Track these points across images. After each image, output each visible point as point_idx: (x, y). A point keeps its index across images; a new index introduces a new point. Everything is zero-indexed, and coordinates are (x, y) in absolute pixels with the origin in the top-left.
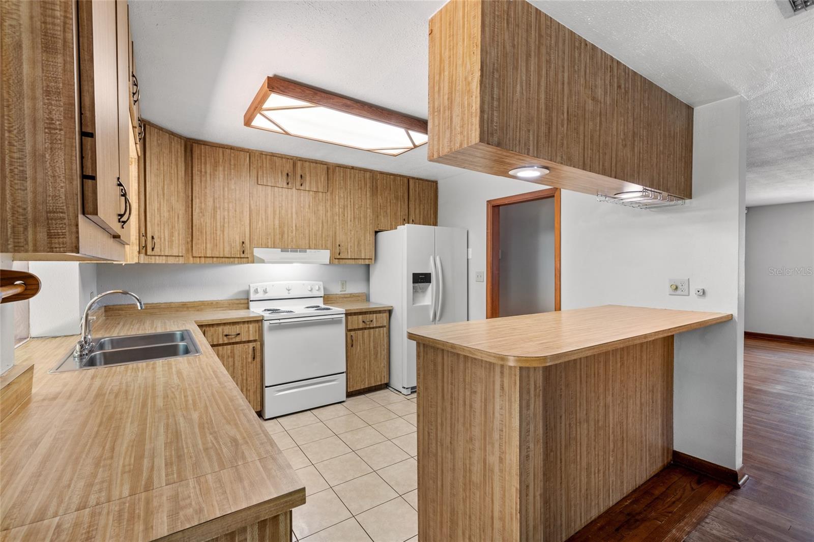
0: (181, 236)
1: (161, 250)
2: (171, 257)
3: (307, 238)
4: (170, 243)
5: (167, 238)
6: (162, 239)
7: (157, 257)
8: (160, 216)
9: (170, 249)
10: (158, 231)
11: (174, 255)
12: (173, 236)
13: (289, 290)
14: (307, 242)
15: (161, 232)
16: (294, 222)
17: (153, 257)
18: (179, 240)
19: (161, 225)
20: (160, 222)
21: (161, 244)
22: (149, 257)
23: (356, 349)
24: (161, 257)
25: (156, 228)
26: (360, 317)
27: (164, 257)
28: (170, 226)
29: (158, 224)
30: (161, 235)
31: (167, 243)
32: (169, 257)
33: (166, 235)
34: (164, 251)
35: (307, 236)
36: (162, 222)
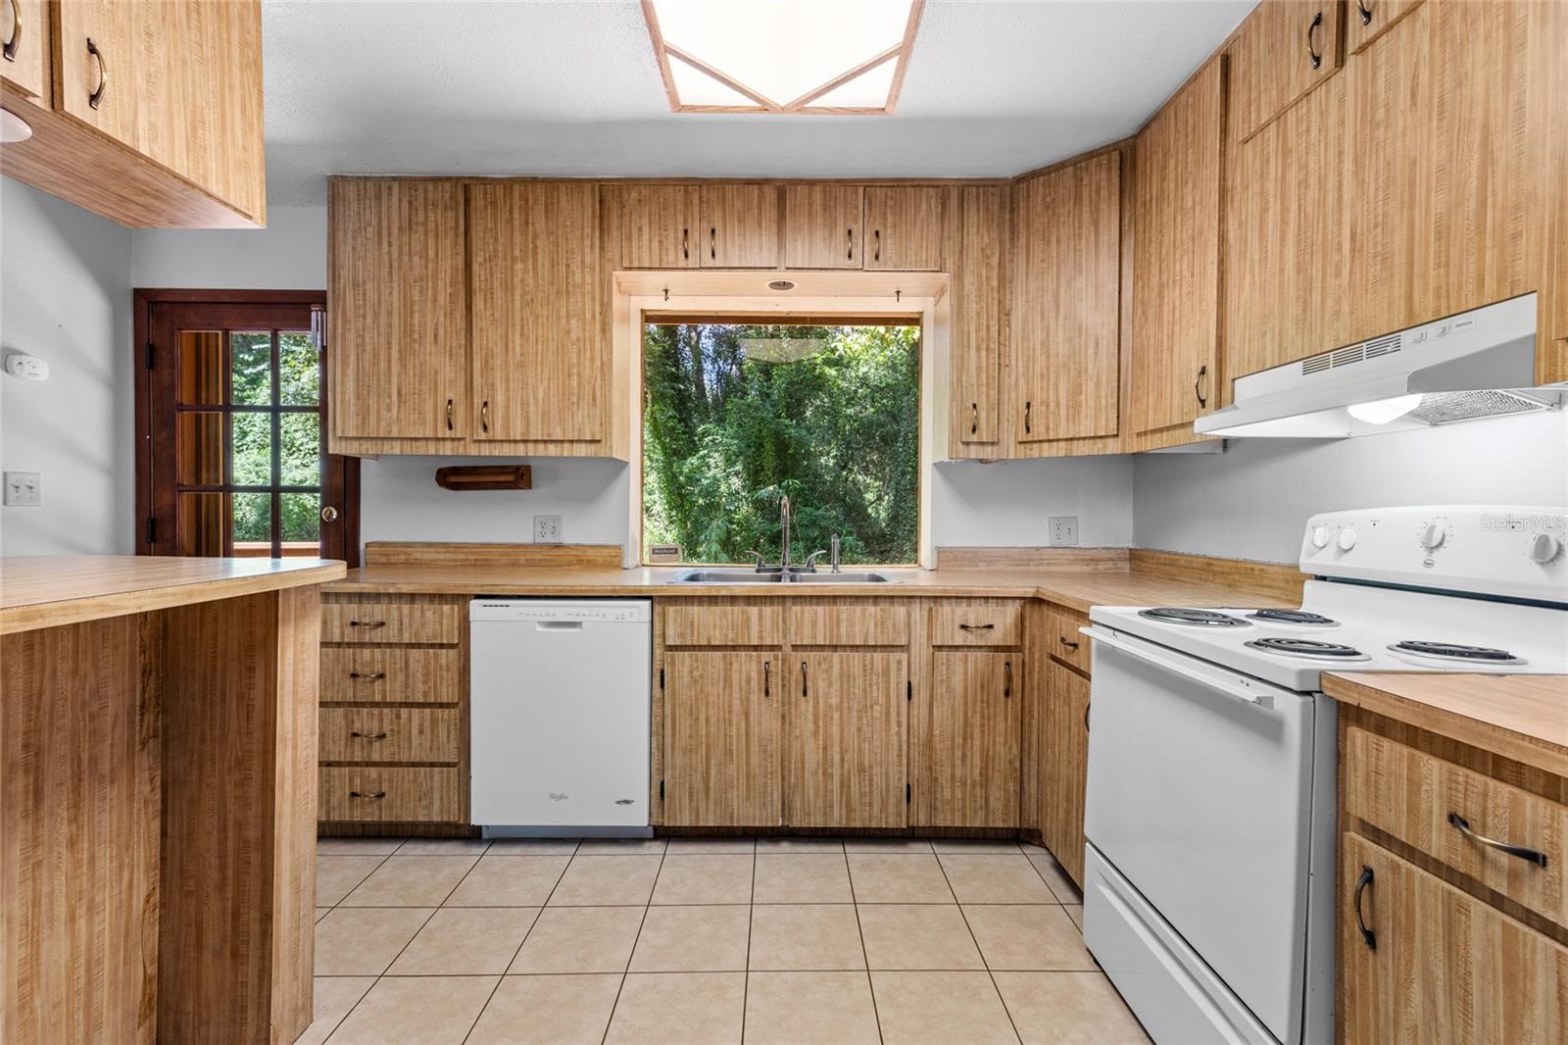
0: (1103, 389)
1: (1047, 429)
2: (1081, 442)
3: (1400, 275)
4: (1071, 411)
5: (1063, 402)
6: (1052, 406)
7: (1045, 445)
8: (1048, 357)
9: (1071, 423)
10: (1042, 390)
11: (1083, 435)
12: (1081, 393)
13: (1432, 549)
14: (1399, 292)
15: (1048, 389)
16: (1346, 218)
17: (1035, 446)
18: (1098, 398)
19: (1048, 374)
20: (1048, 369)
21: (1047, 417)
22: (1028, 446)
23: (1402, 985)
24: (1054, 444)
25: (1037, 384)
26: (1434, 769)
27: (1062, 444)
28: (1073, 371)
29: (1042, 376)
30: (1048, 398)
31: (1063, 412)
32: (1075, 443)
33: (1063, 394)
34: (1056, 429)
35: (1400, 259)
36: (1052, 369)
